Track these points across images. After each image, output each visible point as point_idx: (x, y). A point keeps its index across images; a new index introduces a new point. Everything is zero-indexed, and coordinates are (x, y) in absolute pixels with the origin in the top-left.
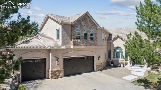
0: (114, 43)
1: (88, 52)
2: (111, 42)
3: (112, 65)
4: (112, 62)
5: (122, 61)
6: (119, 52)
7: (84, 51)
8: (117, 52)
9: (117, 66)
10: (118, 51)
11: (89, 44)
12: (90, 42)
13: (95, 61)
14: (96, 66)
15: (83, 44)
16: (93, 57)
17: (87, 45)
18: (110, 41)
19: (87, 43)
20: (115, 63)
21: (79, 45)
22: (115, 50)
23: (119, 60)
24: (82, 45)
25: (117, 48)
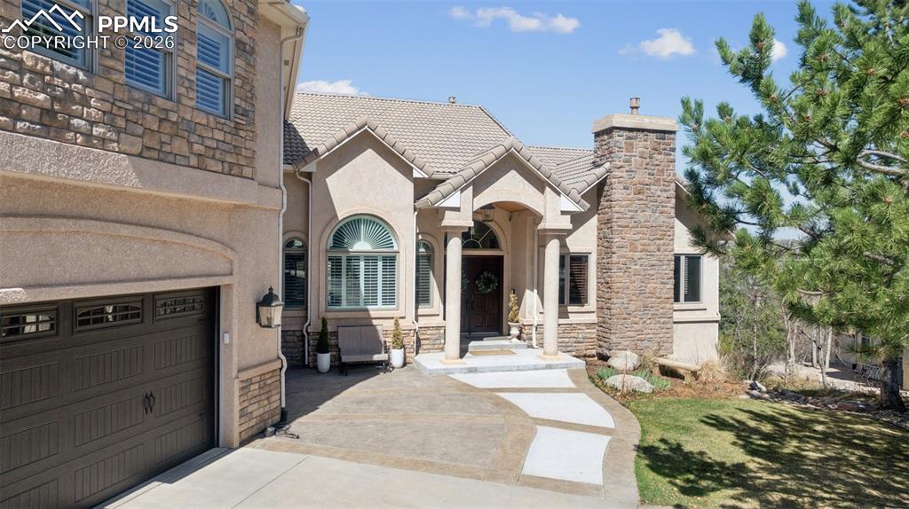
0: (331, 181)
1: (166, 236)
2: (309, 175)
3: (325, 360)
4: (323, 334)
5: (397, 324)
6: (367, 259)
7: (125, 231)
8: (358, 259)
9: (370, 368)
10: (361, 245)
11: (185, 149)
12: (192, 128)
13: (225, 339)
14: (237, 386)
15: (119, 131)
16: (212, 296)
17: (162, 156)
18: (306, 169)
19: (166, 127)
20: (344, 342)
21: (69, 128)
22: (339, 240)
23: (373, 314)
24: (103, 141)
25: (354, 223)
